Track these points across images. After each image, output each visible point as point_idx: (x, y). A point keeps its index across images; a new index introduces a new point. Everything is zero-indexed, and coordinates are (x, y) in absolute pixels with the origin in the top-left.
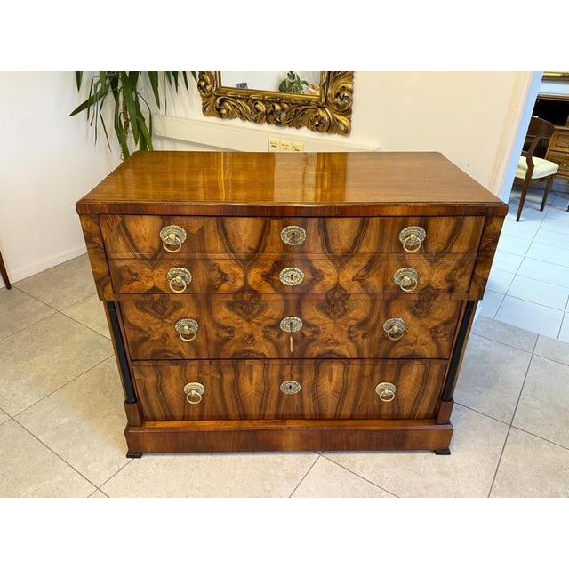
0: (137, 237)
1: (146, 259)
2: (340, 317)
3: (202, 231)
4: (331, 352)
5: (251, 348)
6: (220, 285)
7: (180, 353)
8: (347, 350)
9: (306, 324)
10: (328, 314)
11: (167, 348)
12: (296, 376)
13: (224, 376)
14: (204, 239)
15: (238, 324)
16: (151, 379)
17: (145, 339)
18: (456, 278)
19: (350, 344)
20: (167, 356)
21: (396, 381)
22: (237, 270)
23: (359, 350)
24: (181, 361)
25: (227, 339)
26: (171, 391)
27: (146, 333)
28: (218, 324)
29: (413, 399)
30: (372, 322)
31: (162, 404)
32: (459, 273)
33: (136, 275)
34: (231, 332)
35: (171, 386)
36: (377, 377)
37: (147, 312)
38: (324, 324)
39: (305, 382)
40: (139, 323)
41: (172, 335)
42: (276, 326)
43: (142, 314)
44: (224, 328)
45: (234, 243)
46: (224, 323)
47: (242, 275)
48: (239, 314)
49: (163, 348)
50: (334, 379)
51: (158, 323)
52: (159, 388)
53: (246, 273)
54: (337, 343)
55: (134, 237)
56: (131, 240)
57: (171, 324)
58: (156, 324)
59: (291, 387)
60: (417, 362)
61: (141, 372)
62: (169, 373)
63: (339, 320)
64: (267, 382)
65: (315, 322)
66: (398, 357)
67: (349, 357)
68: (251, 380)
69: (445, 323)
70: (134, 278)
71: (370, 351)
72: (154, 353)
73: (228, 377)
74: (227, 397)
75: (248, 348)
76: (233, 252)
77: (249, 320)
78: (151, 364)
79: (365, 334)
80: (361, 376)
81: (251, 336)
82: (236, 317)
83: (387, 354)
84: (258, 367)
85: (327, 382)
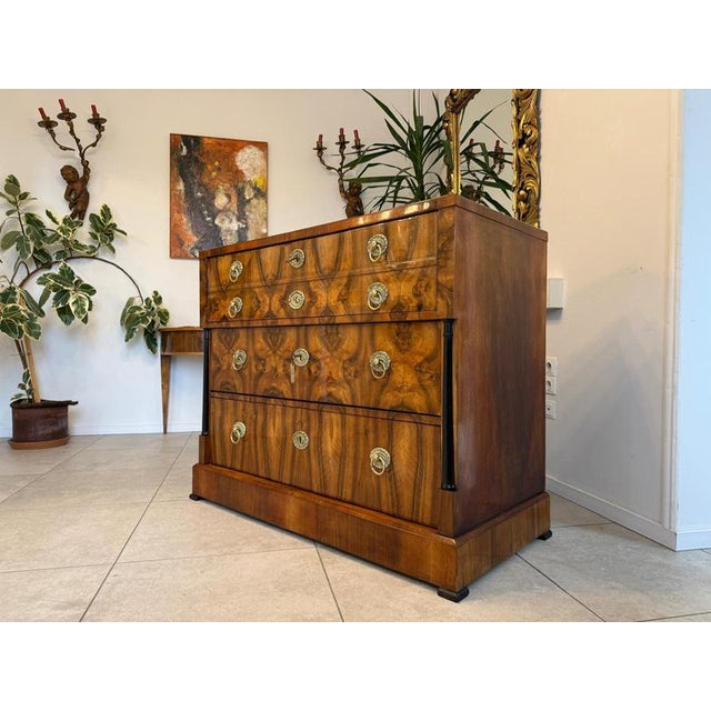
0: (221, 272)
2: (336, 349)
4: (330, 394)
5: (275, 385)
6: (256, 312)
7: (235, 386)
8: (343, 394)
9: (312, 359)
10: (326, 345)
11: (229, 380)
12: (305, 425)
13: (258, 416)
14: (250, 271)
15: (268, 357)
16: (218, 413)
17: (219, 369)
18: (422, 290)
19: (346, 386)
20: (228, 388)
21: (390, 448)
22: (266, 296)
23: (353, 396)
24: (234, 394)
25: (262, 373)
26: (227, 430)
27: (220, 363)
28: (257, 355)
30: (361, 357)
31: (221, 444)
32: (424, 284)
33: (217, 305)
34: (264, 365)
35: (228, 422)
36: (371, 436)
38: (324, 359)
39: (312, 435)
40: (217, 353)
43: (220, 344)
44: (260, 360)
46: (260, 354)
47: (268, 301)
48: (269, 345)
49: (227, 379)
50: (335, 435)
51: (227, 354)
52: (222, 424)
53: (271, 299)
54: (335, 383)
56: (218, 276)
57: (232, 355)
58: (225, 354)
59: (301, 439)
60: (407, 418)
61: (214, 404)
62: (227, 408)
63: (335, 354)
64: (285, 430)
65: (319, 356)
66: (387, 408)
67: (345, 403)
68: (274, 425)
69: (427, 359)
70: (216, 308)
71: (362, 397)
72: (222, 385)
73: (260, 419)
75: (273, 385)
76: (264, 279)
77: (275, 353)
78: (220, 396)
79: (356, 372)
80: (357, 433)
81: (276, 370)
82: (268, 349)
83: (378, 402)
84: (279, 409)
85: (329, 438)
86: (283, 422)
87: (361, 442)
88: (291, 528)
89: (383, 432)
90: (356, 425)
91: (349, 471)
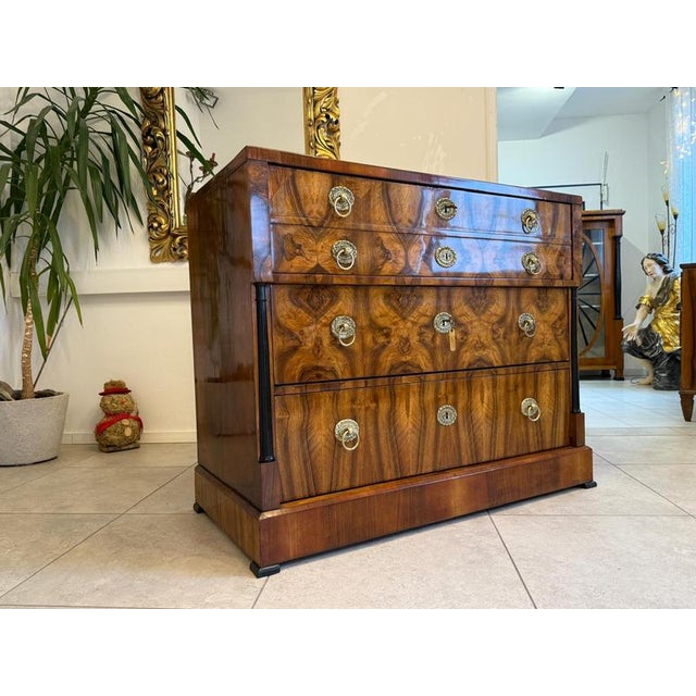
0: (306, 197)
1: (312, 226)
2: (484, 312)
3: (368, 196)
4: (480, 359)
5: (409, 358)
6: (383, 265)
7: (333, 371)
8: (493, 356)
10: (474, 310)
11: (320, 364)
12: (451, 397)
13: (381, 405)
14: (369, 206)
15: (394, 324)
16: (295, 418)
17: (295, 349)
18: (563, 264)
19: (495, 347)
20: (318, 376)
21: (536, 396)
22: (398, 246)
23: (503, 356)
25: (384, 346)
26: (319, 438)
27: (297, 338)
28: (375, 323)
29: (551, 419)
30: (509, 320)
31: (305, 462)
32: (563, 258)
33: (299, 247)
34: (387, 335)
35: (320, 428)
36: (520, 390)
37: (301, 306)
38: (471, 322)
39: (461, 405)
40: (291, 324)
41: (326, 341)
42: (430, 325)
43: (294, 309)
44: (381, 329)
45: (396, 213)
46: (381, 322)
47: (402, 253)
48: (395, 310)
49: (315, 363)
50: (485, 400)
51: (312, 323)
52: (305, 431)
53: (406, 251)
54: (483, 347)
55: (302, 198)
56: (299, 201)
57: (325, 325)
58: (309, 325)
59: (447, 415)
60: (547, 367)
61: (284, 406)
62: (318, 406)
63: (483, 317)
64: (423, 410)
65: (463, 319)
66: (533, 361)
67: (496, 364)
68: (407, 407)
69: (560, 318)
70: (297, 251)
71: (511, 356)
72: (304, 372)
73: (384, 406)
74: (382, 439)
75: (404, 359)
76: (395, 223)
77: (404, 319)
78: (298, 391)
79: (505, 333)
80: (507, 391)
81: (407, 340)
82: (392, 314)
83: (525, 358)
84: (415, 387)
85: (479, 404)
86: (421, 402)
87: (511, 398)
88: (459, 513)
89: (530, 383)
90: (507, 383)
91: (501, 429)
